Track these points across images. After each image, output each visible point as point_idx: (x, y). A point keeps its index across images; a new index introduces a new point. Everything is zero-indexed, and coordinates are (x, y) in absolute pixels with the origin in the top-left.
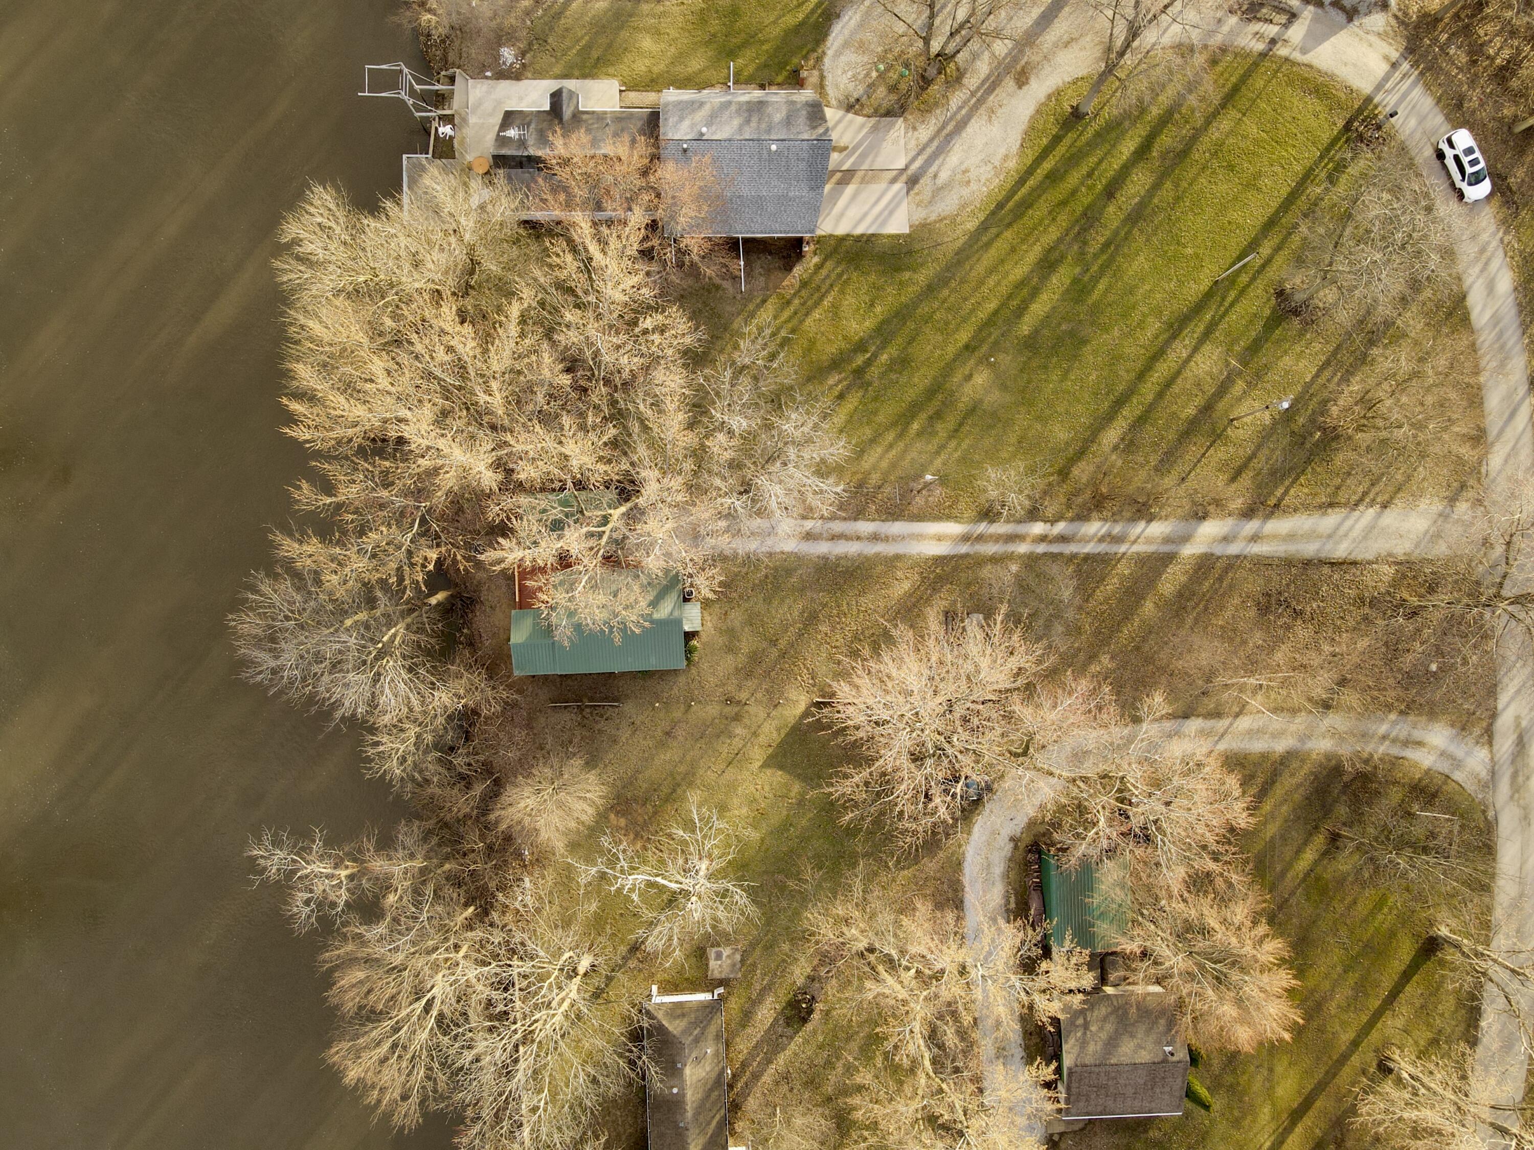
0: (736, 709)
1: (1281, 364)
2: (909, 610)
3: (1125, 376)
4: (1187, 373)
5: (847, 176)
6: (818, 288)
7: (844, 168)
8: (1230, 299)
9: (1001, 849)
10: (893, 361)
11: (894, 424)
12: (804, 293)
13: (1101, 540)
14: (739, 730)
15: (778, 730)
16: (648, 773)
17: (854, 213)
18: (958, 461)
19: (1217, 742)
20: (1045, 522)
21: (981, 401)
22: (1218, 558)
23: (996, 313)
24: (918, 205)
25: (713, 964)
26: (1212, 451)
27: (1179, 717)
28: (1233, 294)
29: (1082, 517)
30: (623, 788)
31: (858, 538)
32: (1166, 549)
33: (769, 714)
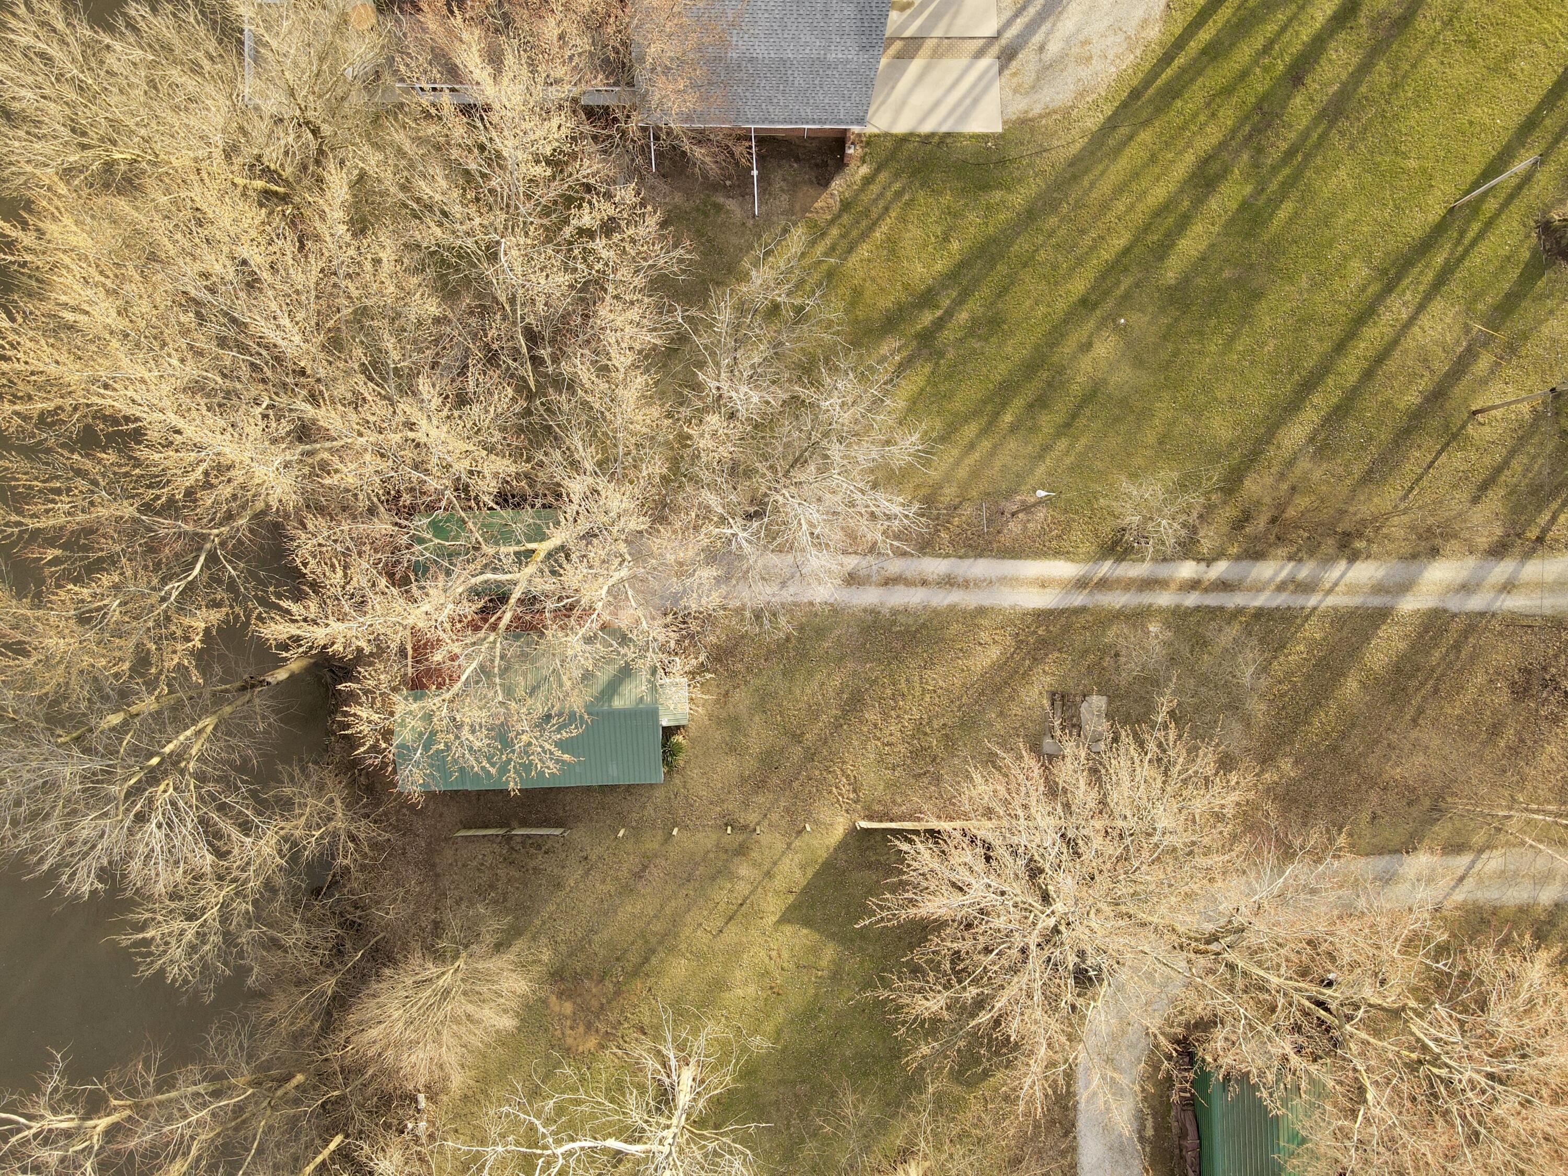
0: (741, 838)
1: (1545, 330)
2: (998, 690)
3: (1318, 348)
4: (1408, 343)
5: (912, 46)
6: (867, 212)
7: (907, 34)
8: (1471, 235)
10: (975, 322)
11: (976, 413)
12: (846, 219)
13: (1281, 587)
14: (744, 870)
15: (803, 867)
16: (605, 935)
17: (921, 99)
18: (1071, 469)
19: (1452, 890)
20: (1199, 561)
21: (1105, 382)
22: (1455, 615)
23: (1127, 251)
24: (1015, 91)
26: (1444, 457)
27: (1397, 851)
28: (1476, 227)
29: (1255, 554)
30: (570, 955)
31: (924, 583)
32: (1377, 601)
33: (789, 845)
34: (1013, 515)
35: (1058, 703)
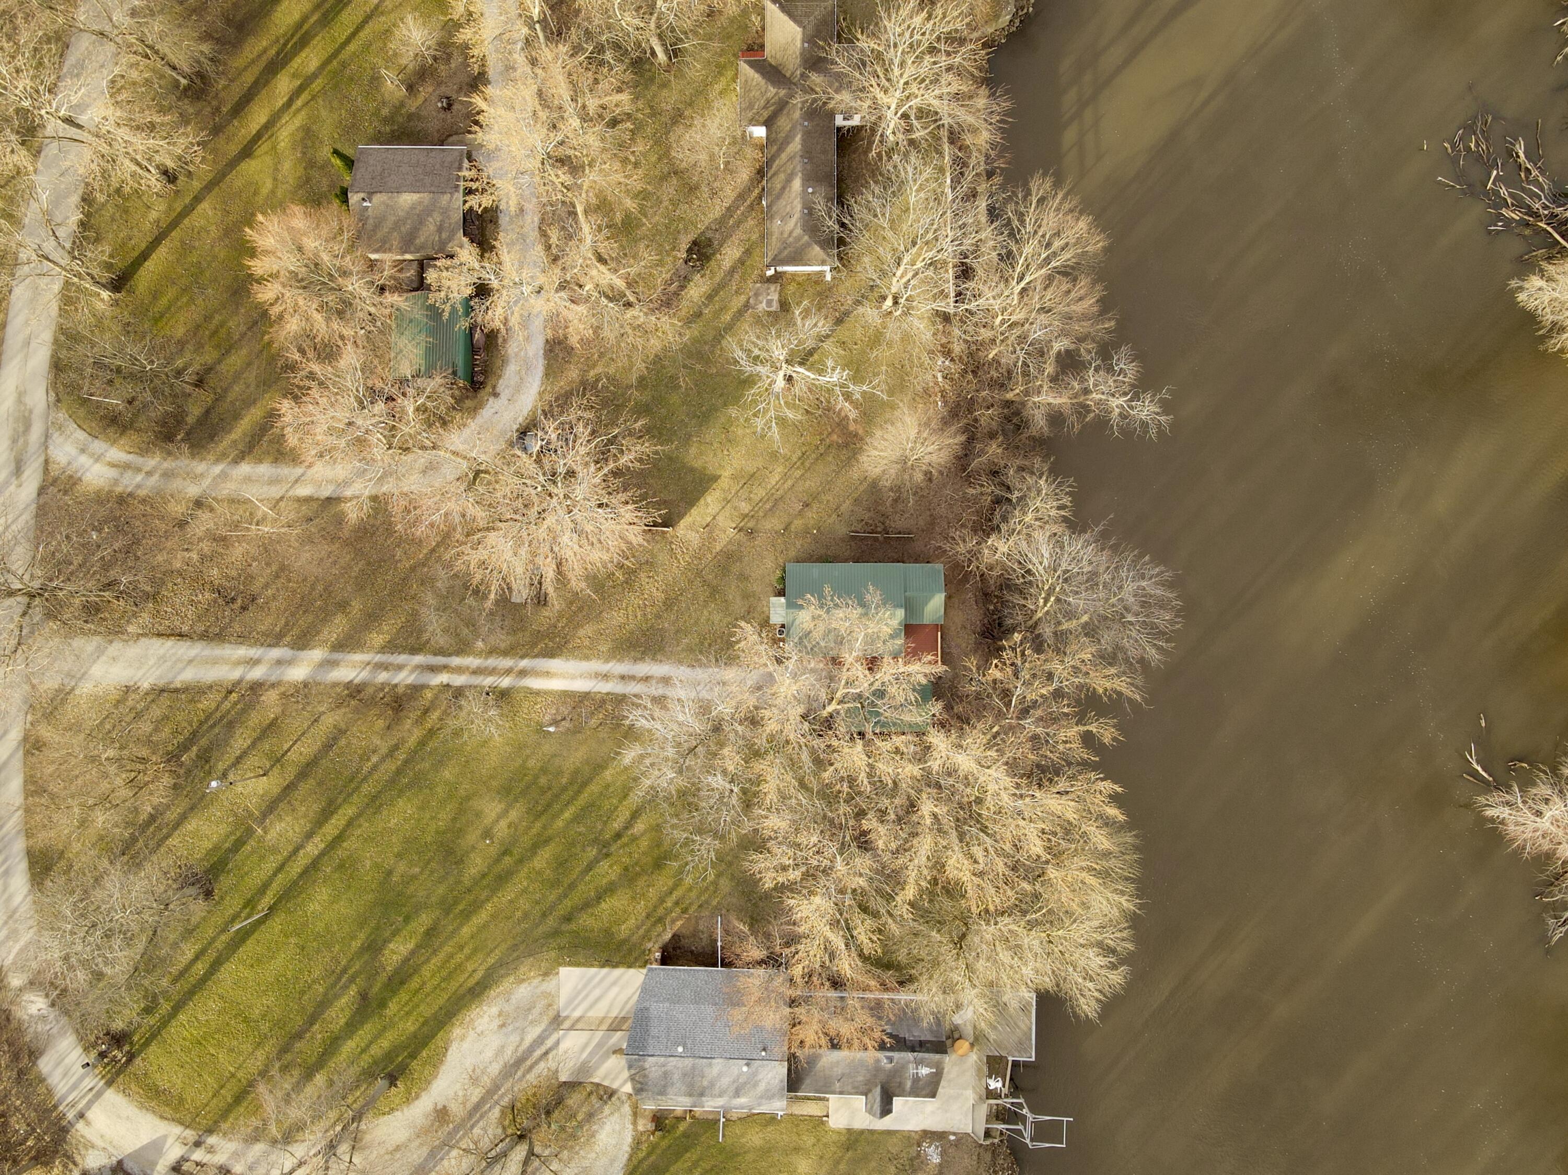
0: (743, 525)
1: (214, 827)
4: (304, 822)
5: (615, 1026)
6: (649, 917)
7: (618, 1034)
9: (507, 386)
12: (662, 912)
14: (742, 505)
15: (706, 504)
16: (828, 470)
19: (303, 475)
20: (448, 686)
24: (550, 996)
25: (775, 297)
26: (286, 747)
27: (335, 499)
29: (416, 690)
30: (849, 459)
31: (623, 677)
32: (337, 656)
33: (714, 518)
34: (564, 719)
35: (542, 599)
